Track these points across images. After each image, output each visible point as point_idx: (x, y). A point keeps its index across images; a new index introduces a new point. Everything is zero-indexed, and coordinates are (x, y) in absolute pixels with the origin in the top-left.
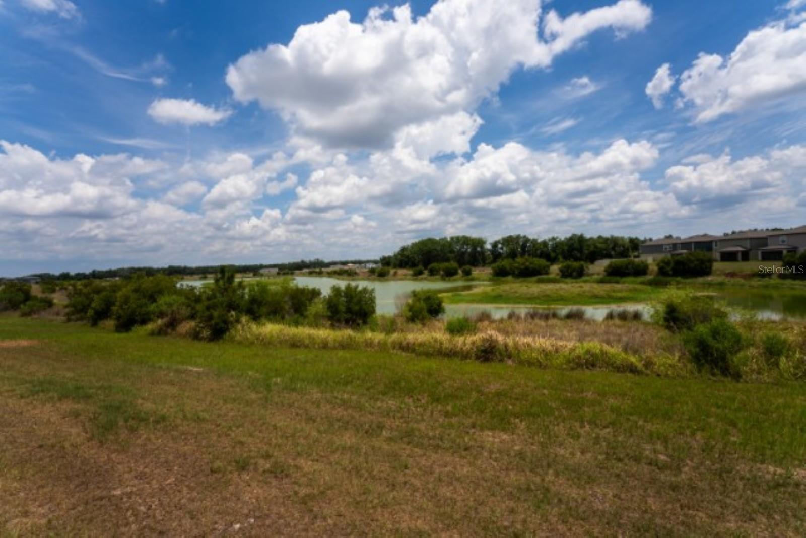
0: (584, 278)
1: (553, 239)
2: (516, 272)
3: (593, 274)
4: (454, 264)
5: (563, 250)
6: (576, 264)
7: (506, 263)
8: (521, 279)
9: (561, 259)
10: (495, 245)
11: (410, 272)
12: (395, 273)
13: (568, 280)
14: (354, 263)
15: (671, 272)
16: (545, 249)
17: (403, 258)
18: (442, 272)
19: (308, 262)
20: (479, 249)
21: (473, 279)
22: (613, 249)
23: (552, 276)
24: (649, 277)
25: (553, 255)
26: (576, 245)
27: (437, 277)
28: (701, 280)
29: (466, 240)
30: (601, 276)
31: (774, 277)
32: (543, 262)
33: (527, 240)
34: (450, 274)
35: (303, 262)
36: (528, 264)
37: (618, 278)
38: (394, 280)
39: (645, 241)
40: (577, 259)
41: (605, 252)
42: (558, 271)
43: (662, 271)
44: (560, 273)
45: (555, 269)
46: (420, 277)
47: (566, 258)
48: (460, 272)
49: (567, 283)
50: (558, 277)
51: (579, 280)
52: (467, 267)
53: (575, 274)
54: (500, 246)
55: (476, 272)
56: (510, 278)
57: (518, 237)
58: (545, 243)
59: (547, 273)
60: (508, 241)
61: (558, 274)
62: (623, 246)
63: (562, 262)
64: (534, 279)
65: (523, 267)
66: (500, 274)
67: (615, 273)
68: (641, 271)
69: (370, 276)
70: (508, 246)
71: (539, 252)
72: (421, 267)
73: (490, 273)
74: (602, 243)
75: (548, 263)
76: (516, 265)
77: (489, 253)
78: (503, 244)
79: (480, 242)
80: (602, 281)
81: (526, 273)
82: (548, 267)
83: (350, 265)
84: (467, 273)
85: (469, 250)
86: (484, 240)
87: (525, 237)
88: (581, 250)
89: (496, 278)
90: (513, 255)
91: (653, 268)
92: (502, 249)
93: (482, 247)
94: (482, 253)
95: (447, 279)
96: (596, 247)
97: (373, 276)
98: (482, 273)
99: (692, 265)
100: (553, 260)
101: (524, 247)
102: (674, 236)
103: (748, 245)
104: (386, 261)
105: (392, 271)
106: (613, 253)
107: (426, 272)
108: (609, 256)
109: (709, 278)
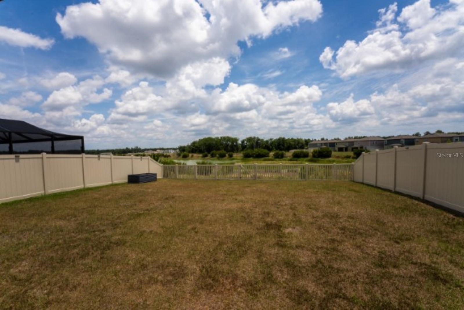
0: (284, 159)
1: (271, 139)
2: (255, 156)
3: (287, 157)
4: (223, 151)
5: (275, 145)
6: (280, 152)
7: (249, 151)
8: (256, 159)
9: (275, 149)
10: (243, 142)
11: (201, 155)
12: (192, 156)
13: (277, 159)
14: (160, 149)
15: (317, 156)
16: (267, 145)
17: (194, 148)
18: (217, 155)
19: (131, 149)
20: (235, 144)
21: (234, 159)
22: (298, 145)
23: (270, 158)
24: (309, 158)
25: (271, 147)
26: (281, 143)
27: (216, 158)
28: (327, 159)
29: (228, 139)
30: (290, 158)
31: (351, 158)
32: (266, 151)
33: (258, 139)
34: (222, 156)
35: (127, 149)
36: (259, 152)
37: (297, 159)
38: (191, 159)
39: (312, 141)
40: (281, 150)
41: (294, 146)
42: (272, 155)
43: (314, 156)
44: (274, 156)
45: (272, 154)
46: (206, 158)
47: (277, 149)
48: (227, 155)
49: (276, 161)
50: (273, 158)
51: (282, 159)
52: (231, 153)
53: (280, 156)
54: (245, 142)
55: (235, 155)
56: (251, 158)
57: (254, 138)
58: (267, 141)
59: (268, 156)
60: (250, 139)
61: (273, 157)
62: (302, 144)
63: (275, 151)
64: (262, 159)
65: (257, 153)
66: (247, 156)
67: (296, 156)
68: (306, 155)
69: (177, 157)
70: (249, 142)
71: (264, 146)
72: (206, 153)
73: (242, 157)
74: (293, 142)
75: (269, 152)
76: (254, 152)
77: (240, 145)
78: (247, 141)
79: (235, 140)
80: (291, 160)
81: (259, 156)
82: (269, 153)
83: (158, 150)
84: (231, 156)
85: (230, 144)
86: (237, 139)
87: (258, 138)
88: (283, 145)
89: (244, 158)
90: (252, 147)
91: (311, 154)
92: (246, 143)
93: (236, 143)
94: (237, 146)
95: (220, 159)
96: (290, 144)
97: (179, 158)
98: (238, 155)
99: (324, 153)
100: (270, 150)
101: (257, 143)
102: (325, 139)
103: (347, 144)
104: (182, 149)
105: (190, 155)
106: (297, 147)
107: (209, 155)
108: (296, 148)
109: (330, 159)
